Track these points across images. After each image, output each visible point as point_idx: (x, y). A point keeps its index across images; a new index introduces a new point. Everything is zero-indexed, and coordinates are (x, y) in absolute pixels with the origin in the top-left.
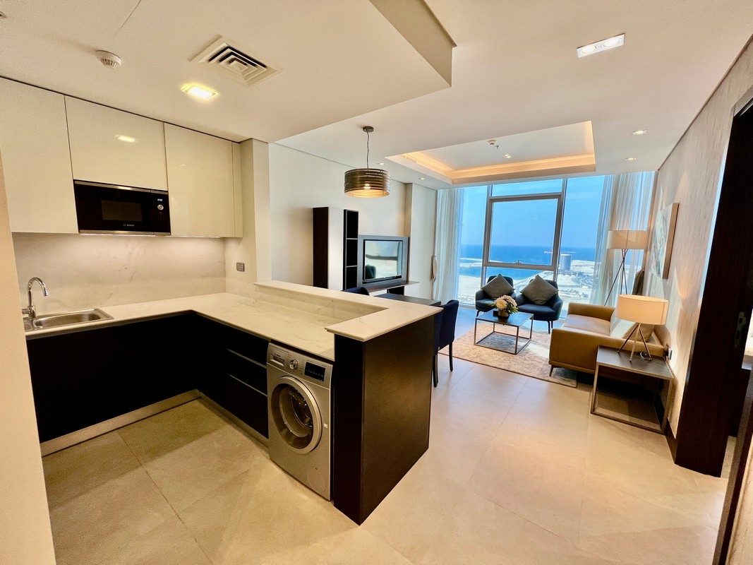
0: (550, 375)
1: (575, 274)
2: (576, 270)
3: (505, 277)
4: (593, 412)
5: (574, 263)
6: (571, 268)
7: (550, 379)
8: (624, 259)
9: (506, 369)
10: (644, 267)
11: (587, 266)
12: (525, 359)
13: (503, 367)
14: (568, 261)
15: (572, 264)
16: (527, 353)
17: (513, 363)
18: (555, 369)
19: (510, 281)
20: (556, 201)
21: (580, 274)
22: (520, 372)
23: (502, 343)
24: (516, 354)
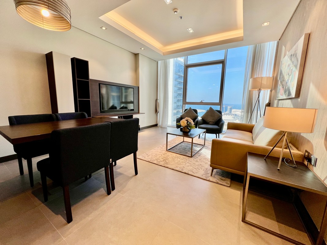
0: (211, 175)
1: (233, 115)
2: (234, 113)
3: (193, 109)
4: (244, 220)
5: (233, 110)
6: (232, 112)
7: (211, 179)
8: (259, 95)
9: (180, 170)
10: (270, 100)
11: (238, 111)
12: (197, 161)
13: (177, 169)
14: (231, 109)
15: (232, 111)
16: (199, 156)
17: (188, 164)
18: (215, 170)
19: (196, 111)
20: (221, 65)
21: (236, 115)
22: (190, 173)
23: (186, 148)
24: (191, 157)
